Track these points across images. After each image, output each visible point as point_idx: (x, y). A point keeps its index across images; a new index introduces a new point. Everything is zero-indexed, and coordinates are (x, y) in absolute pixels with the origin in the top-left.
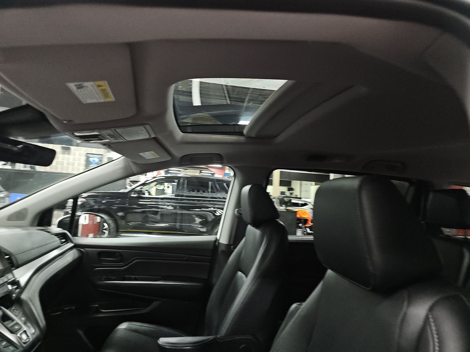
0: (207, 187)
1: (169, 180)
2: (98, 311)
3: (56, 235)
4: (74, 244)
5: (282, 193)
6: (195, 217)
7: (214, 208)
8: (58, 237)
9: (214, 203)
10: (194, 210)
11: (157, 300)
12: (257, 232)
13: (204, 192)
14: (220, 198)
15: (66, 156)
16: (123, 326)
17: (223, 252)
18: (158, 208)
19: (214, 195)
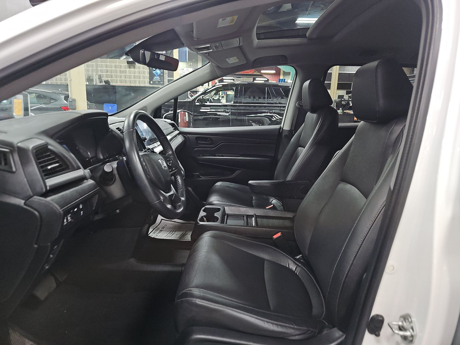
0: (264, 93)
1: (226, 88)
2: (199, 177)
3: (170, 124)
4: (179, 132)
5: (340, 97)
6: (252, 122)
7: (270, 113)
8: (171, 126)
9: (270, 108)
10: (250, 115)
11: (238, 170)
12: (315, 116)
13: (260, 98)
14: (276, 103)
15: (132, 69)
16: (219, 184)
17: (286, 136)
18: (216, 115)
19: (270, 101)
